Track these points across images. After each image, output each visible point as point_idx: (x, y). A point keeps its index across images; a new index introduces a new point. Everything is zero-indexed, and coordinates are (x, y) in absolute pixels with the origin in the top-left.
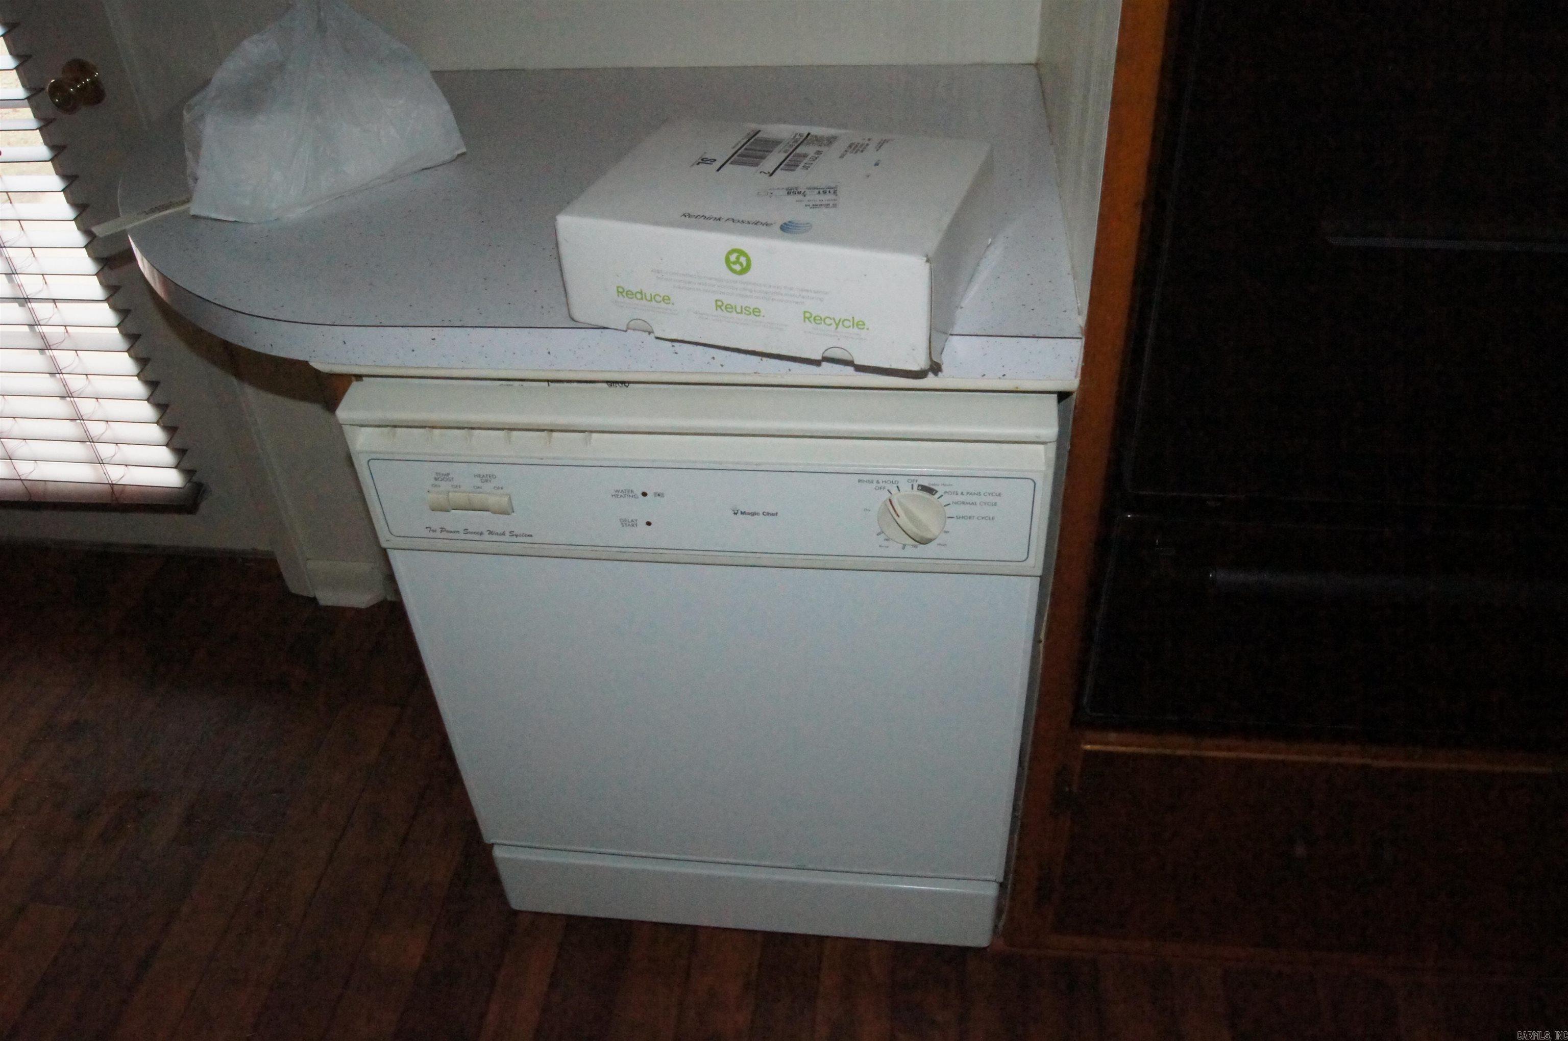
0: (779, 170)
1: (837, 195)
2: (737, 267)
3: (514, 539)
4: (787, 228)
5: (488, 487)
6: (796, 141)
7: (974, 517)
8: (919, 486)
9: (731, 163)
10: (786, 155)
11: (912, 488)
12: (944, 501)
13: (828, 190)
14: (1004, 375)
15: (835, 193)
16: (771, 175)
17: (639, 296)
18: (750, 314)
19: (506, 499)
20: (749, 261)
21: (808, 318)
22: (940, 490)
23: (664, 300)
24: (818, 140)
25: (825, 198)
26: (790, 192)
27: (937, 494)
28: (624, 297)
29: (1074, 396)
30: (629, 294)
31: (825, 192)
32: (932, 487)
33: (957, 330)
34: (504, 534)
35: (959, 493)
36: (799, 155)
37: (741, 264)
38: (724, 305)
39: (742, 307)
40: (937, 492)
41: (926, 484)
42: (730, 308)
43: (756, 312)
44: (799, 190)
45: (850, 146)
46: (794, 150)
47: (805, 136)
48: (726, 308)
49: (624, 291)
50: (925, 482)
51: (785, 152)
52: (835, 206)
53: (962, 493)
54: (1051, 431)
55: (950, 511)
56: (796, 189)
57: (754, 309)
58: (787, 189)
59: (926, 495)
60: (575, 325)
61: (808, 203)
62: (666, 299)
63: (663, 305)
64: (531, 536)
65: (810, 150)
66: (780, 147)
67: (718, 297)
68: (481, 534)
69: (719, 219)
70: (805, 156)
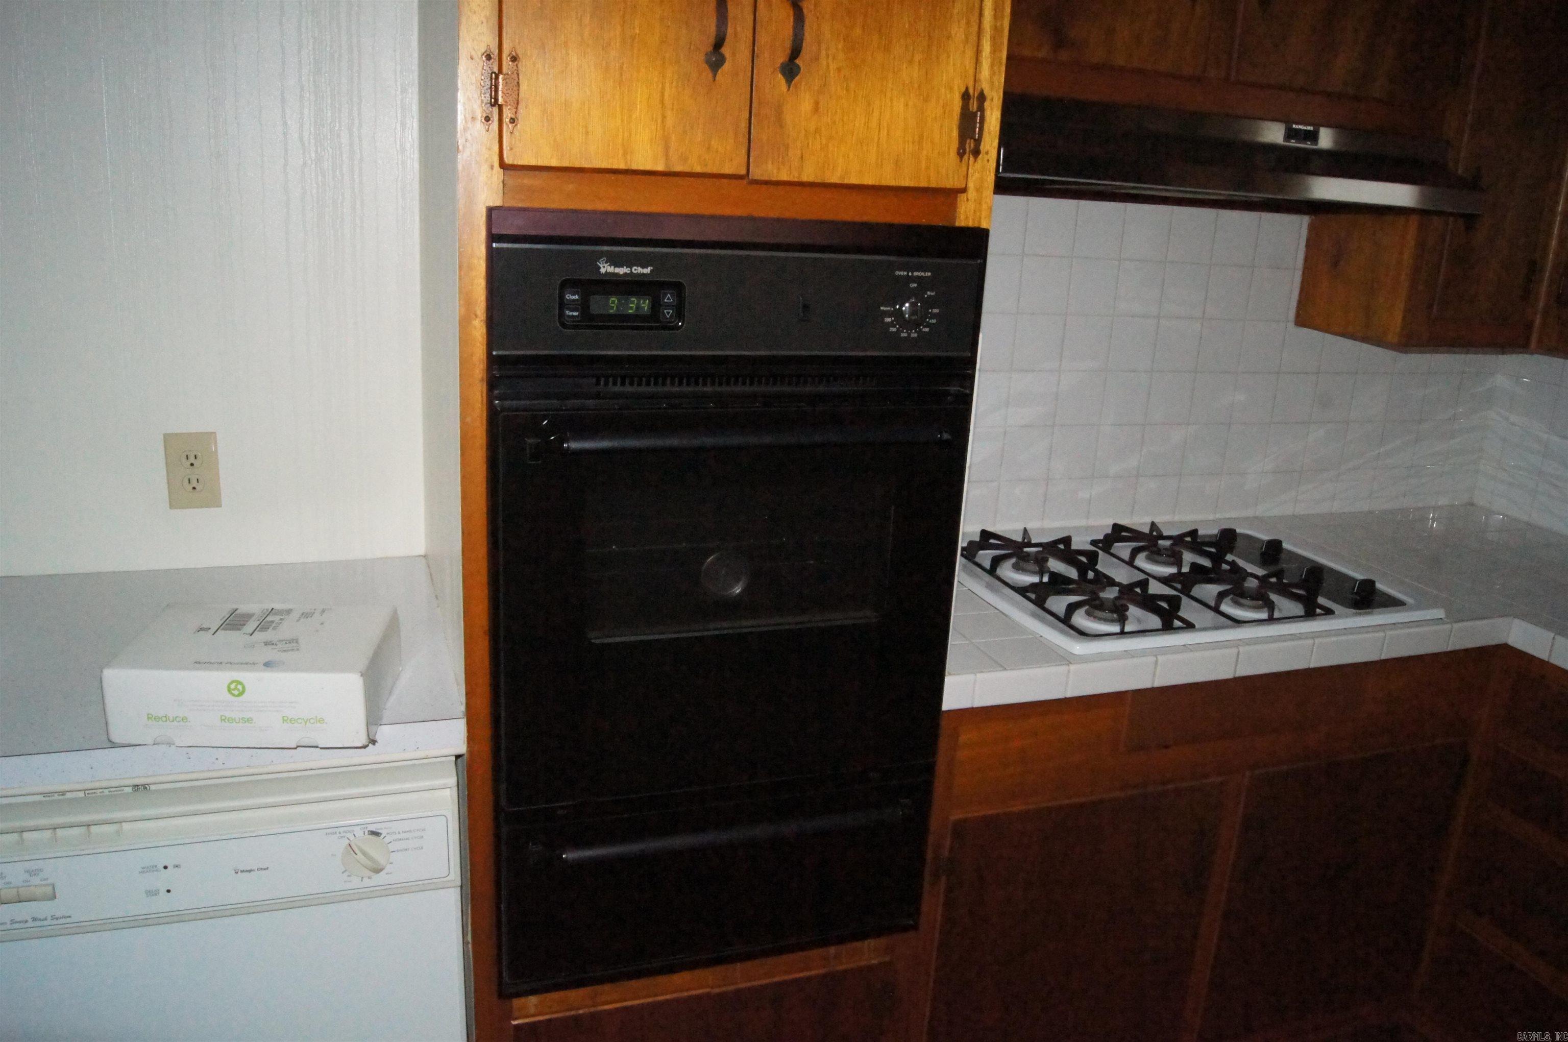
0: (256, 631)
1: (298, 644)
2: (236, 693)
3: (55, 922)
4: (268, 665)
5: (36, 880)
6: (264, 614)
7: (409, 849)
8: (369, 831)
9: (223, 629)
10: (258, 623)
11: (364, 834)
12: (387, 840)
13: (291, 641)
14: (418, 748)
15: (297, 642)
16: (251, 635)
17: (164, 719)
18: (245, 722)
19: (50, 888)
20: (244, 688)
21: (286, 720)
22: (384, 833)
23: (183, 719)
24: (280, 612)
25: (290, 646)
26: (266, 644)
27: (382, 835)
28: (153, 721)
29: (465, 757)
30: (157, 719)
31: (290, 643)
32: (377, 831)
33: (384, 721)
34: (46, 919)
35: (397, 833)
36: (268, 622)
37: (238, 690)
38: (227, 718)
39: (239, 718)
40: (381, 834)
41: (374, 830)
42: (231, 720)
43: (249, 720)
44: (272, 642)
45: (303, 614)
46: (265, 618)
47: (270, 610)
48: (228, 720)
49: (153, 716)
50: (373, 828)
51: (258, 620)
52: (298, 649)
53: (399, 833)
54: (452, 780)
55: (391, 847)
56: (271, 642)
57: (248, 719)
58: (264, 642)
59: (373, 837)
60: (113, 745)
61: (280, 650)
62: (184, 719)
63: (182, 723)
64: (70, 917)
65: (276, 618)
66: (254, 618)
67: (222, 714)
68: (26, 922)
69: (221, 663)
70: (272, 622)
